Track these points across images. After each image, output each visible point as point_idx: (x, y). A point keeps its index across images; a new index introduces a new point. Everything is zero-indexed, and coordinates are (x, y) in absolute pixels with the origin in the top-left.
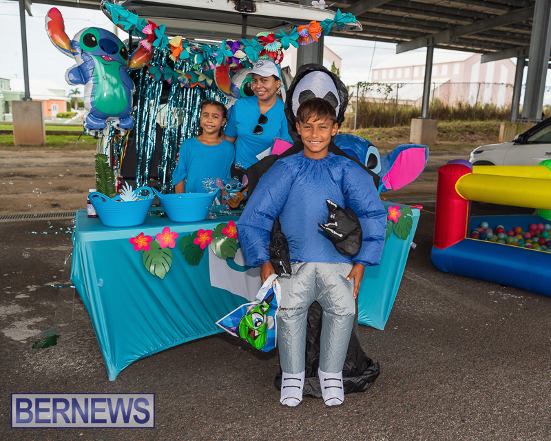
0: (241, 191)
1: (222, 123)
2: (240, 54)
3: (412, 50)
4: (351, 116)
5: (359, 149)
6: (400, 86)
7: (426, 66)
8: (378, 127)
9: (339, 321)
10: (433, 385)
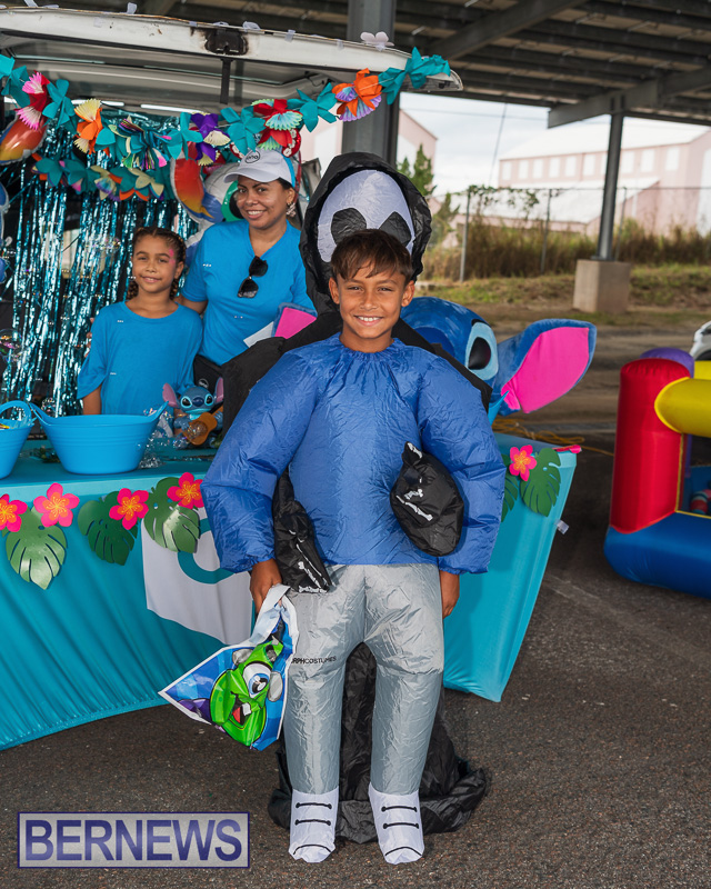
0: (213, 410)
1: (175, 272)
2: (217, 138)
3: (581, 120)
4: (455, 255)
5: (452, 329)
6: (554, 193)
7: (609, 152)
8: (509, 276)
9: (412, 685)
10: (598, 823)
